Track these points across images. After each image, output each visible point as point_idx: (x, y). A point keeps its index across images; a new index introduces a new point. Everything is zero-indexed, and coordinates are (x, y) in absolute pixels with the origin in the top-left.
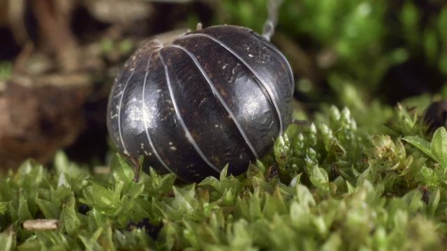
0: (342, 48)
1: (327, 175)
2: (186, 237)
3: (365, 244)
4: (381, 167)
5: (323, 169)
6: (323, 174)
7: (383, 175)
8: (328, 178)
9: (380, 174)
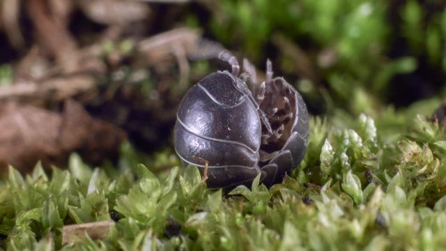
0: (345, 49)
1: (359, 181)
2: (223, 245)
3: (411, 245)
4: (411, 173)
5: (355, 176)
6: (356, 181)
7: (414, 181)
8: (360, 185)
9: (410, 180)
